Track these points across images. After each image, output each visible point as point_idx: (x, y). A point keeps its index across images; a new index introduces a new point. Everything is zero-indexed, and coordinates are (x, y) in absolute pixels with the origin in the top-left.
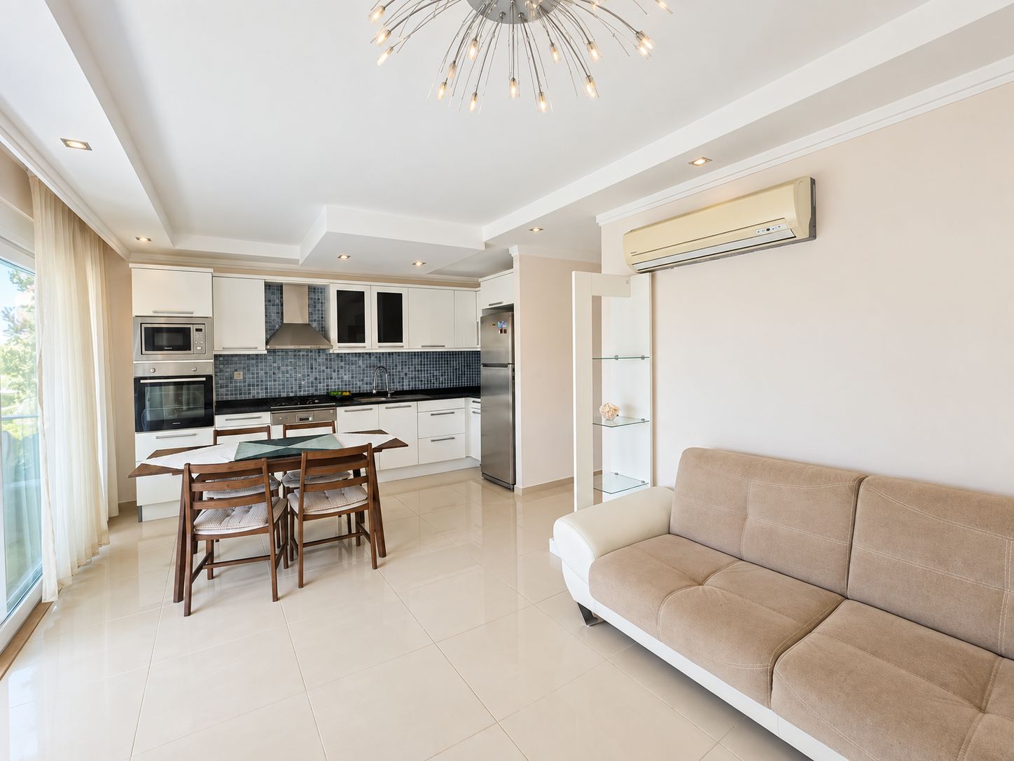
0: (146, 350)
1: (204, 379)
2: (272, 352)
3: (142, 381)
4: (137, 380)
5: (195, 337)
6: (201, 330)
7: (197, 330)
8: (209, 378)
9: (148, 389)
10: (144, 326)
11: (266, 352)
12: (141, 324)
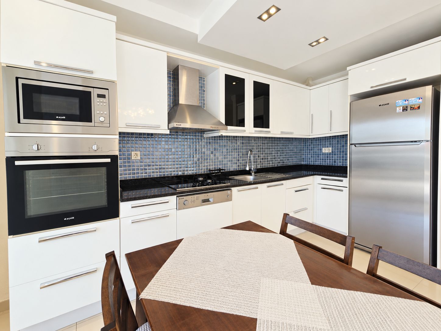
0: (24, 118)
1: (108, 160)
2: (175, 131)
3: (17, 163)
4: (10, 161)
5: (97, 104)
6: (103, 96)
7: (99, 96)
8: (114, 158)
9: (29, 174)
10: (21, 82)
11: (168, 132)
12: (17, 78)
